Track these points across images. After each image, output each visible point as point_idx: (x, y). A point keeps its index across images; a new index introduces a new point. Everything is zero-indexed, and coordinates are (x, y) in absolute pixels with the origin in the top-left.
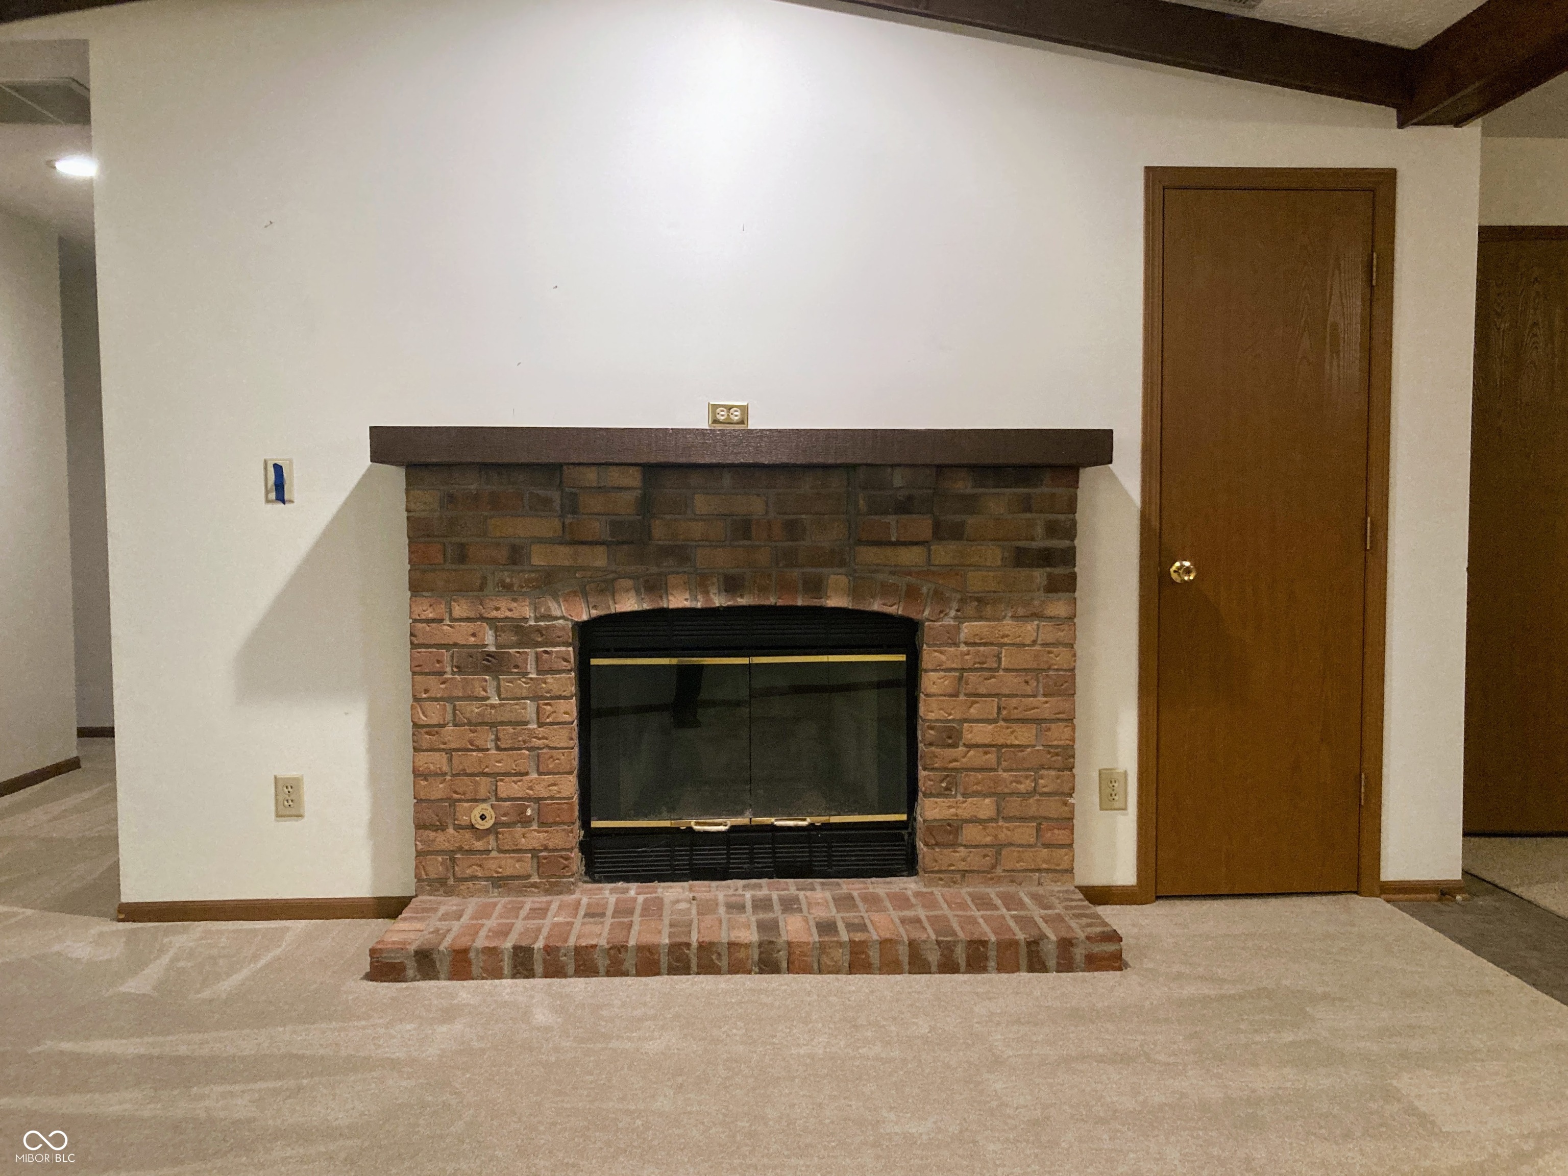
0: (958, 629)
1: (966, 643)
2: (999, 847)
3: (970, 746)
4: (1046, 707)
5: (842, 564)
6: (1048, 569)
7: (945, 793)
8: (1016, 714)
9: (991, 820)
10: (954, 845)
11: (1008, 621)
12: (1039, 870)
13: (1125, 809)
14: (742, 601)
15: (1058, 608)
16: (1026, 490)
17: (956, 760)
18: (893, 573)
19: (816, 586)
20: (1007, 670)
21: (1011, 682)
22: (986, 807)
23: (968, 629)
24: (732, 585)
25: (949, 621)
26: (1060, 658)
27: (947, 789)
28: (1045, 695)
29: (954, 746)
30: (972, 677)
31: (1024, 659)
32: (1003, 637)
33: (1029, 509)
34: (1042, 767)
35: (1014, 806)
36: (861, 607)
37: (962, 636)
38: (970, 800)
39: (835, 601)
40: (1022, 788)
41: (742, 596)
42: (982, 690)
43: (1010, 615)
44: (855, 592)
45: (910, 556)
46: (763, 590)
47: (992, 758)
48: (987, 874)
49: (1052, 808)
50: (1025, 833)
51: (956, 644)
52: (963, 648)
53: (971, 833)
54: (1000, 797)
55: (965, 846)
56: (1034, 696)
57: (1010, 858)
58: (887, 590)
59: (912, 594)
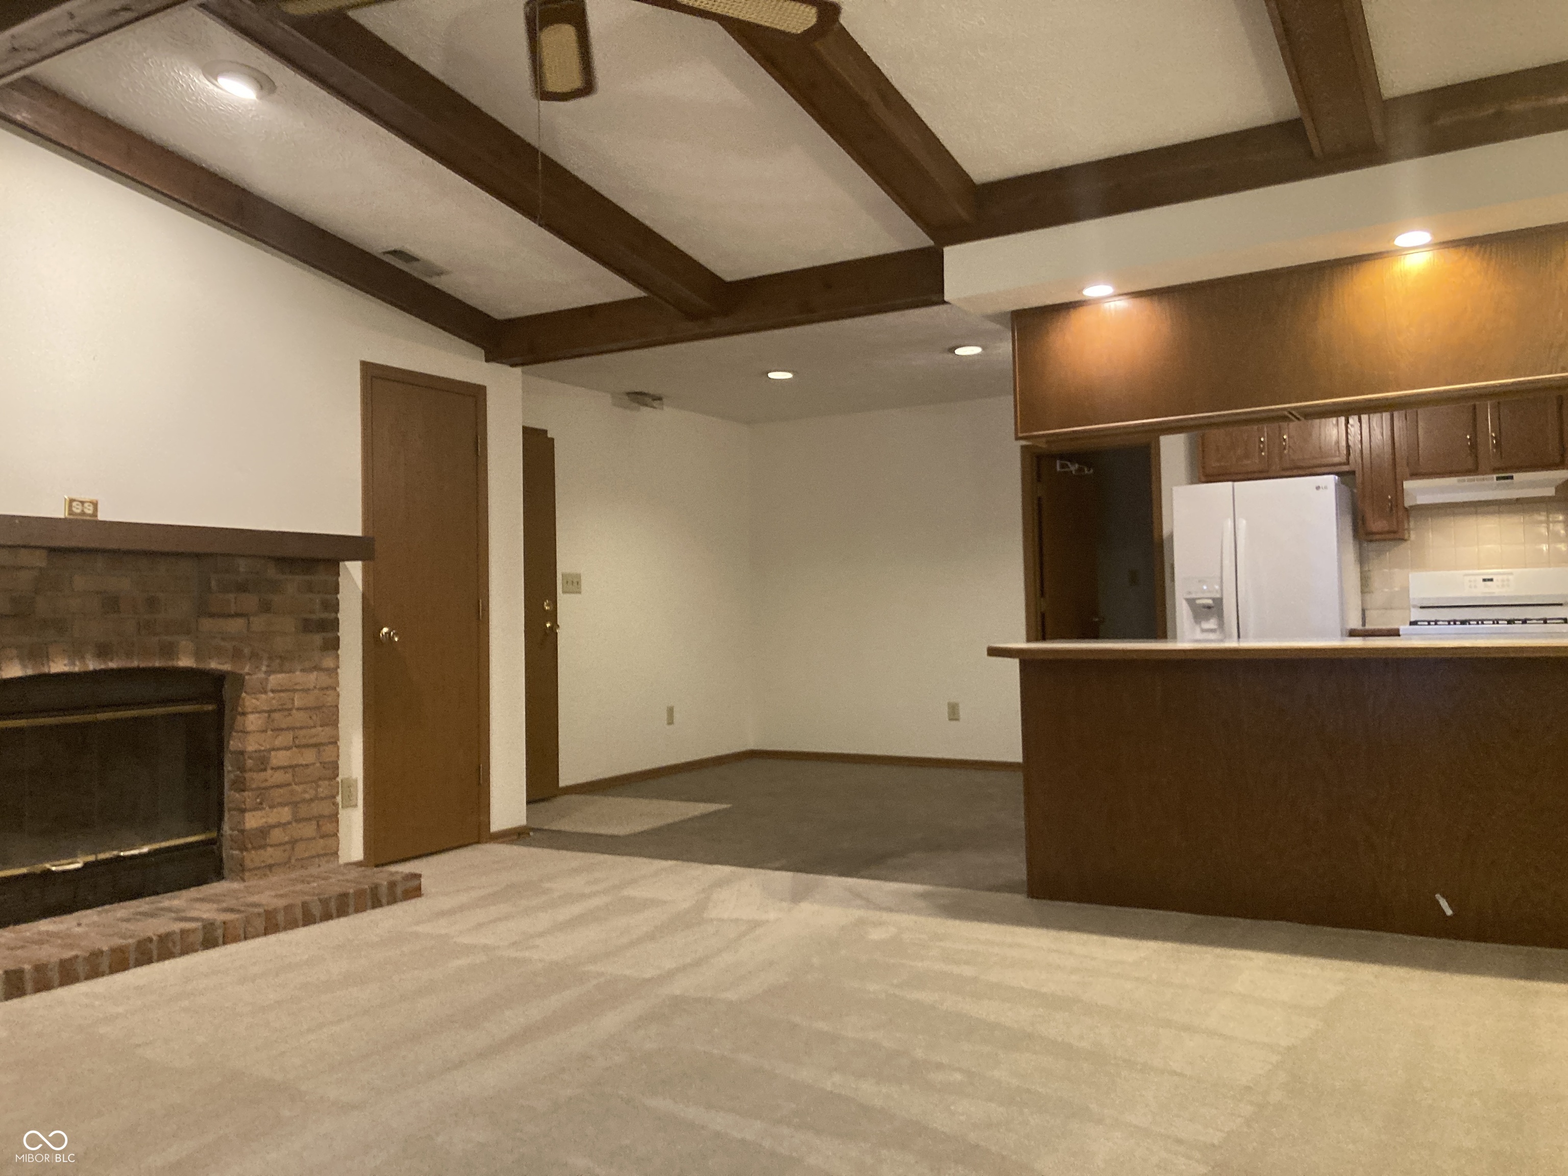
0: (267, 679)
1: (273, 691)
2: (293, 842)
3: (273, 769)
4: (322, 734)
5: (188, 632)
6: (324, 634)
7: (258, 807)
8: (304, 741)
9: (289, 823)
10: (263, 847)
11: (298, 673)
12: (318, 856)
13: (356, 806)
14: (112, 665)
15: (328, 663)
16: (307, 578)
17: (266, 780)
18: (223, 639)
19: (169, 650)
20: (298, 709)
21: (299, 717)
22: (285, 814)
23: (275, 680)
24: (103, 651)
25: (261, 675)
26: (330, 700)
27: (261, 803)
28: (321, 726)
29: (265, 770)
30: (276, 716)
31: (310, 700)
32: (296, 684)
33: (310, 590)
34: (320, 779)
35: (304, 811)
36: (202, 666)
37: (269, 687)
38: (275, 810)
39: (185, 662)
40: (307, 796)
41: (111, 660)
42: (284, 726)
43: (299, 668)
44: (198, 654)
45: (235, 626)
46: (129, 655)
47: (288, 777)
48: (286, 864)
49: (324, 808)
50: (309, 830)
51: (265, 692)
52: (271, 695)
53: (277, 835)
54: (295, 805)
55: (271, 846)
56: (315, 727)
57: (301, 851)
58: (219, 652)
59: (237, 655)
